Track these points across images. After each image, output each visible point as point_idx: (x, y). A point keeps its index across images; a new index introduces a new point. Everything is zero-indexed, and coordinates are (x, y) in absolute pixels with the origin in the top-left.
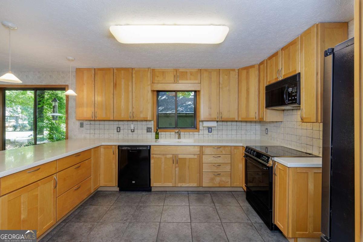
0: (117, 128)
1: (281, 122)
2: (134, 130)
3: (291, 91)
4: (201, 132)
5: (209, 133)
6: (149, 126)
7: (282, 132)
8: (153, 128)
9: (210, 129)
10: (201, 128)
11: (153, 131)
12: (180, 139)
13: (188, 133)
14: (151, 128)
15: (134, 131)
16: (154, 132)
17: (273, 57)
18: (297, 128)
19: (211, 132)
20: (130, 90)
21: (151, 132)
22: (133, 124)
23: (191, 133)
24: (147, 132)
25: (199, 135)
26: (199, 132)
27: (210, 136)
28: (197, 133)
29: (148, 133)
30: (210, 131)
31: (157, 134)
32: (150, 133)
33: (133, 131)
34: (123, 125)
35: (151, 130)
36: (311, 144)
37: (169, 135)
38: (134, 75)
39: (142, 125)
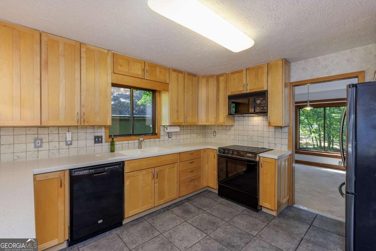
0: (35, 140)
1: (232, 126)
2: (71, 142)
3: (260, 103)
4: (162, 138)
5: (169, 139)
6: (97, 134)
7: (232, 134)
8: (104, 137)
9: (170, 134)
10: (162, 133)
11: (104, 140)
12: (141, 148)
13: (149, 140)
14: (101, 137)
15: (71, 144)
16: (106, 142)
17: (237, 73)
18: (248, 131)
19: (171, 138)
20: (76, 77)
21: (102, 142)
22: (70, 133)
23: (152, 140)
24: (95, 142)
25: (160, 141)
26: (160, 138)
27: (170, 141)
28: (158, 140)
29: (96, 144)
30: (170, 136)
31: (112, 144)
32: (100, 144)
33: (69, 144)
34: (49, 134)
35: (102, 140)
36: (262, 141)
37: (127, 145)
38: (83, 55)
39: (86, 133)
